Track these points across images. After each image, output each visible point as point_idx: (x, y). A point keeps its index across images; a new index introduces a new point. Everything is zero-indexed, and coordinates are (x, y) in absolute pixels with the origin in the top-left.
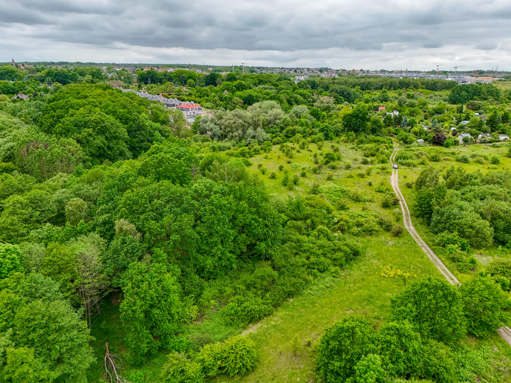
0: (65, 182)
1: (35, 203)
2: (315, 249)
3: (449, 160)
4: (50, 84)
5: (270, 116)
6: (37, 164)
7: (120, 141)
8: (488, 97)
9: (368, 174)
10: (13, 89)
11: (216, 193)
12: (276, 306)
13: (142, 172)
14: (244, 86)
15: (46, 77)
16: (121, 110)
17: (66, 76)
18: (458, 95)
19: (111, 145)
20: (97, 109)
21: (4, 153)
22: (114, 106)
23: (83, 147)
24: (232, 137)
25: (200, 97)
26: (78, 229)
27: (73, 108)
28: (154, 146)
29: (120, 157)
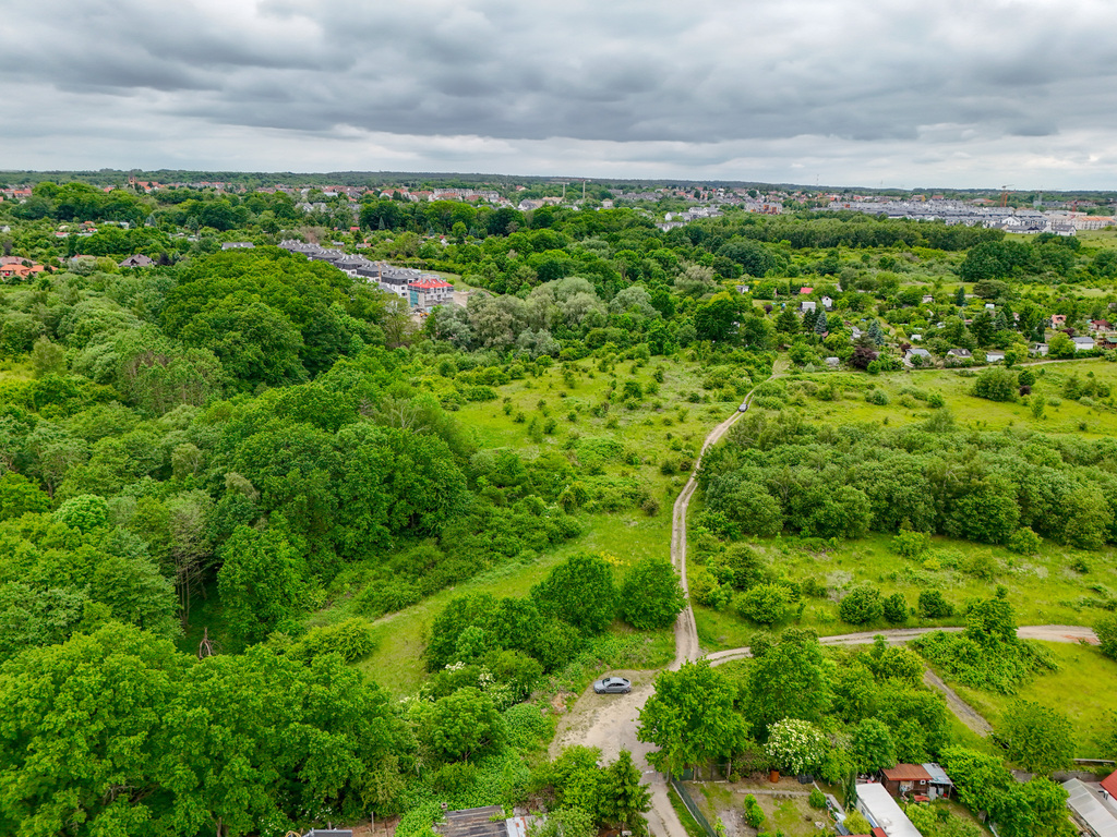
0: (188, 419)
1: (134, 449)
2: (507, 527)
3: (855, 399)
4: (195, 230)
5: (569, 307)
6: (150, 389)
7: (287, 353)
8: (1045, 268)
9: (681, 420)
10: (127, 244)
11: (368, 442)
12: (426, 594)
13: (281, 410)
14: (550, 241)
15: (189, 214)
16: (296, 299)
17: (226, 214)
18: (978, 264)
19: (272, 358)
20: (255, 297)
21: (100, 369)
22: (285, 291)
23: (224, 363)
24: (492, 345)
25: (464, 262)
26: (185, 484)
27: (215, 295)
28: (339, 362)
29: (286, 379)
